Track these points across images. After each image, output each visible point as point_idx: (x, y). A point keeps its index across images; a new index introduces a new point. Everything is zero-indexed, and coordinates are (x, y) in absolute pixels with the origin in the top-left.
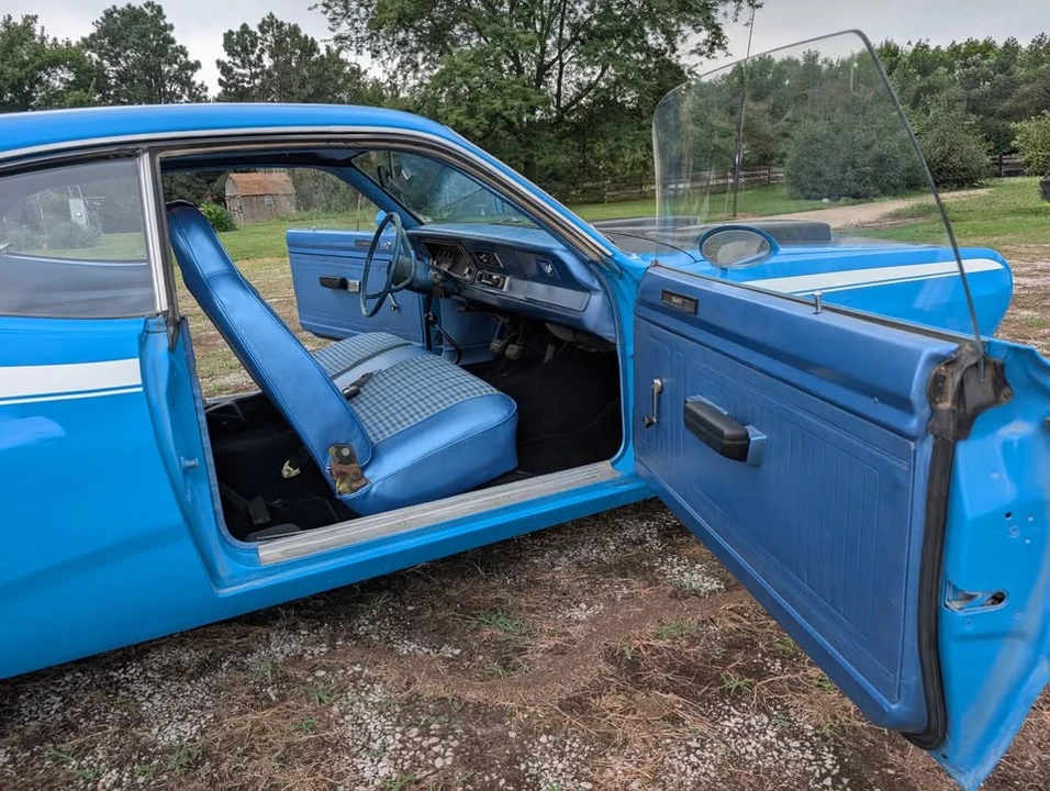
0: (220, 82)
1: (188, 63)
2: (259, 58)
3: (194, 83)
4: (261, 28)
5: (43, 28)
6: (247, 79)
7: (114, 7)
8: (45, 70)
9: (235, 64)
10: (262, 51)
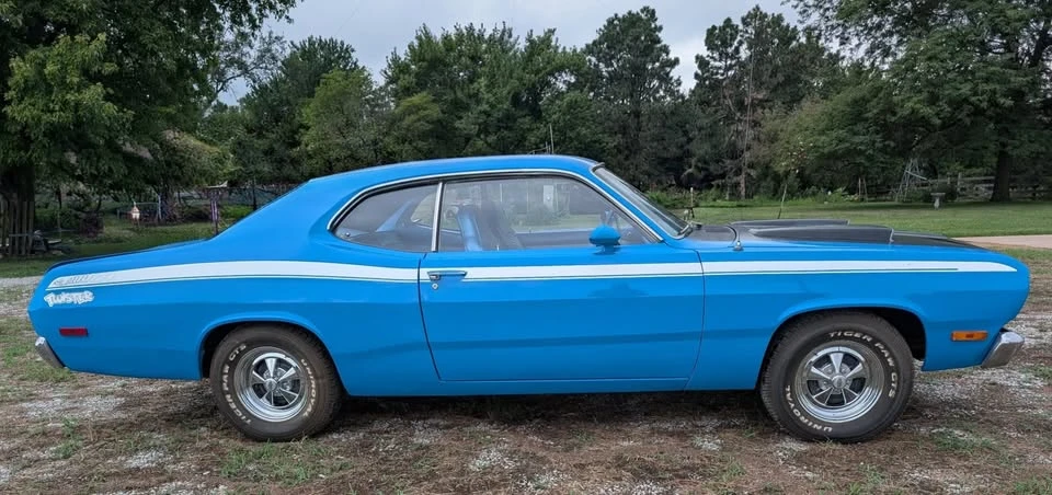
0: (697, 76)
1: (668, 61)
2: (737, 50)
3: (671, 78)
4: (744, 20)
5: (557, 39)
6: (721, 71)
7: (616, 15)
8: (553, 75)
9: (712, 58)
10: (741, 43)
